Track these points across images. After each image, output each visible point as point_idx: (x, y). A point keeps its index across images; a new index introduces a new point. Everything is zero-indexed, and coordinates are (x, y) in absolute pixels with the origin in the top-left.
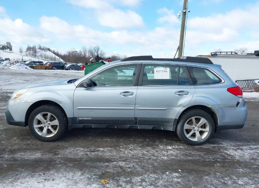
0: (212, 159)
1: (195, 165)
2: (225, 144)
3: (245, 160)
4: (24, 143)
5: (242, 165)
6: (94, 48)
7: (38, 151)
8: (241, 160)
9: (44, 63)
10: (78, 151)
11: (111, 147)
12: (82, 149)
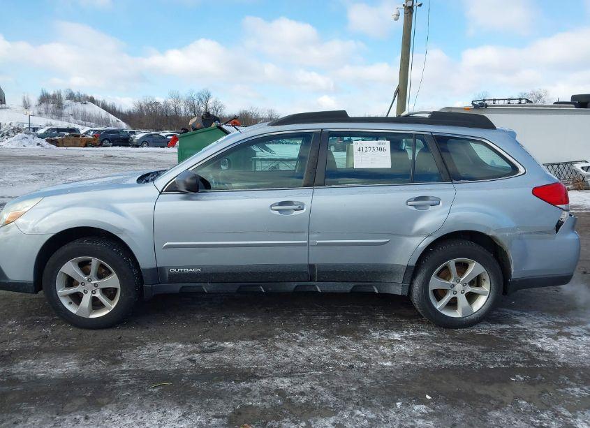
0: (503, 363)
1: (463, 382)
2: (527, 323)
3: (582, 363)
4: (35, 333)
5: (577, 376)
6: (199, 95)
7: (71, 356)
8: (573, 364)
9: (82, 132)
10: (172, 353)
11: (253, 338)
12: (180, 346)
